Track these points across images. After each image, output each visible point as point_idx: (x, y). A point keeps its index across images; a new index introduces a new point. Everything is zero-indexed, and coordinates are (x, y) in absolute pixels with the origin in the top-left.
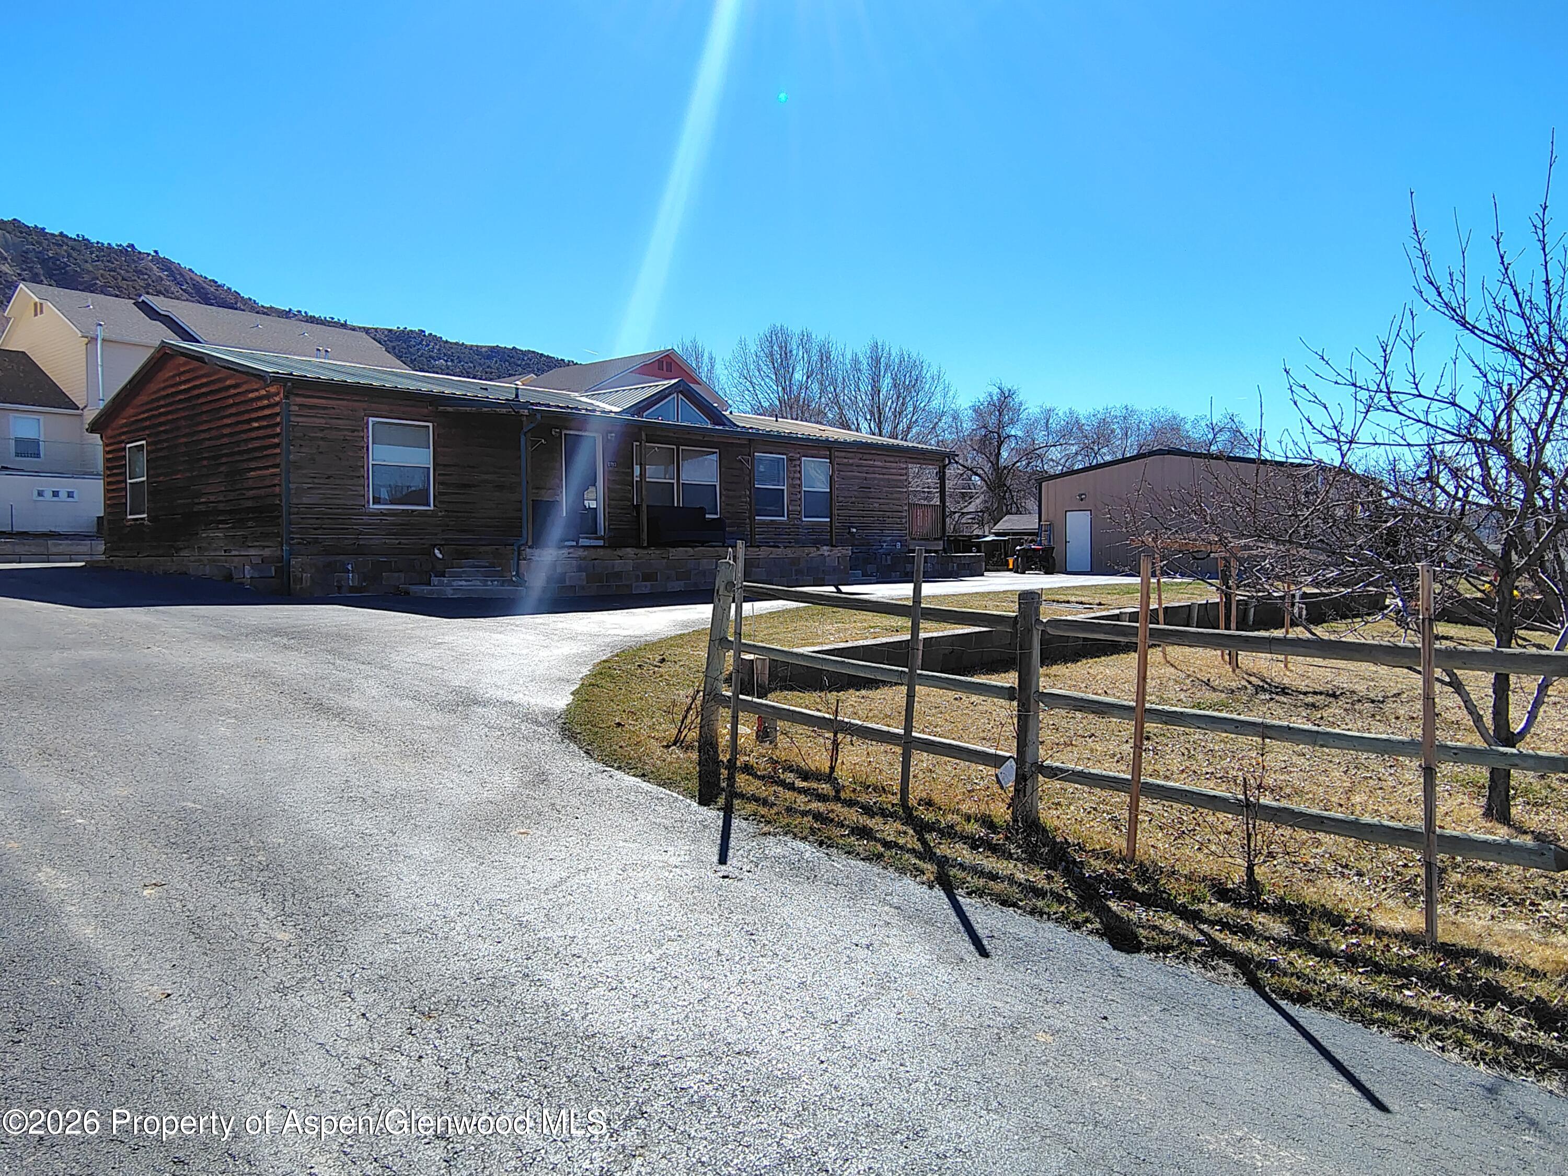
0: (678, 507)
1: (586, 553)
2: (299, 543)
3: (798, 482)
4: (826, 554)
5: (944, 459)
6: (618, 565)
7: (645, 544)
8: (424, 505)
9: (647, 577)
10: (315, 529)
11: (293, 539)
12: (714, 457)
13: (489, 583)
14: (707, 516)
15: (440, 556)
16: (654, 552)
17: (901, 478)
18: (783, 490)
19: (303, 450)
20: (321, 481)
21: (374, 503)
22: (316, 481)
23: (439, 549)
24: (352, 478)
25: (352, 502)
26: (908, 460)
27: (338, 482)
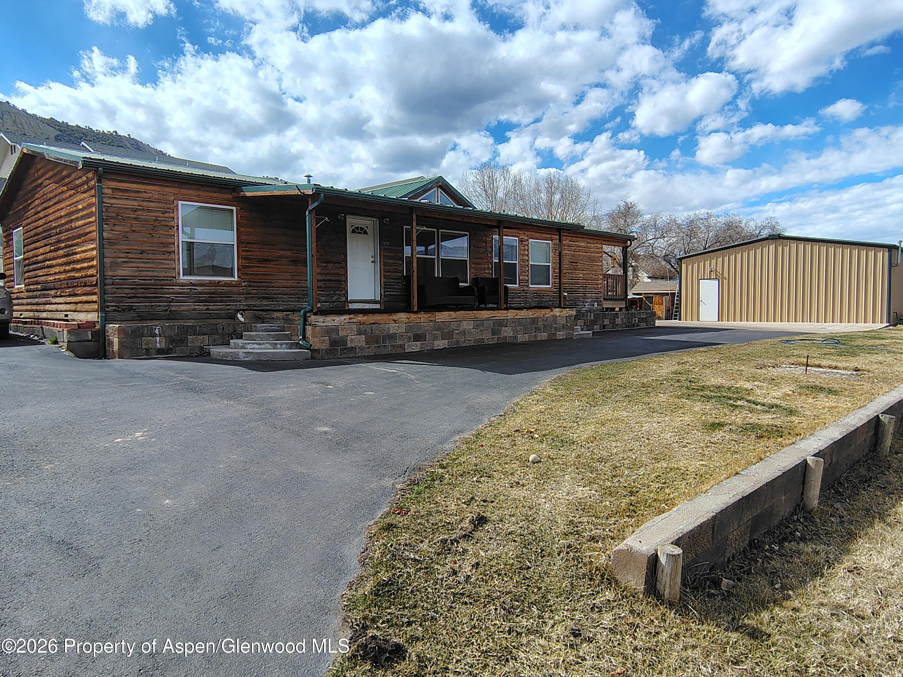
0: (438, 277)
1: (365, 318)
2: (115, 310)
3: (527, 258)
4: (558, 314)
5: (627, 242)
6: (393, 328)
7: (416, 309)
8: (228, 276)
9: (418, 338)
10: (130, 298)
11: (108, 307)
12: (466, 239)
13: (279, 346)
14: (460, 284)
15: (242, 320)
16: (423, 317)
17: (598, 255)
18: (516, 264)
19: (117, 228)
20: (134, 256)
21: (184, 275)
22: (129, 255)
23: (242, 314)
24: (164, 253)
25: (163, 274)
26: (603, 242)
27: (150, 256)
